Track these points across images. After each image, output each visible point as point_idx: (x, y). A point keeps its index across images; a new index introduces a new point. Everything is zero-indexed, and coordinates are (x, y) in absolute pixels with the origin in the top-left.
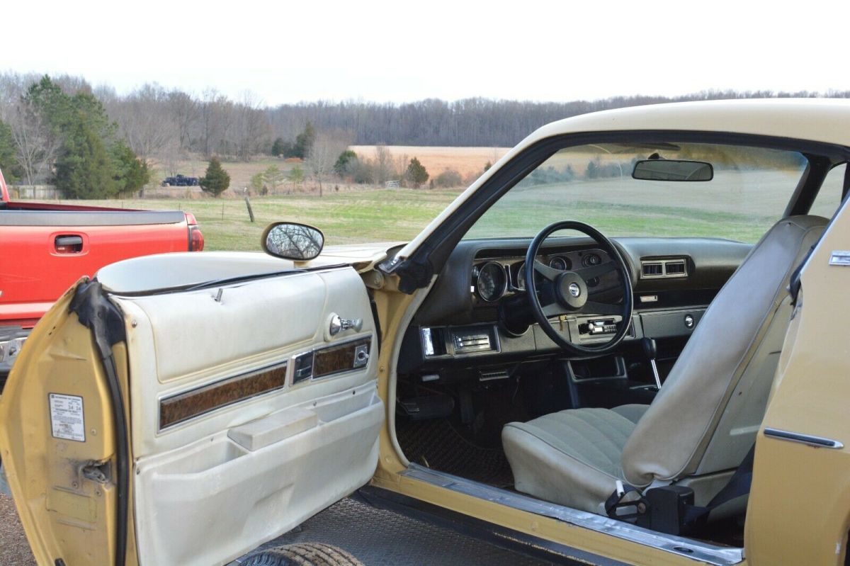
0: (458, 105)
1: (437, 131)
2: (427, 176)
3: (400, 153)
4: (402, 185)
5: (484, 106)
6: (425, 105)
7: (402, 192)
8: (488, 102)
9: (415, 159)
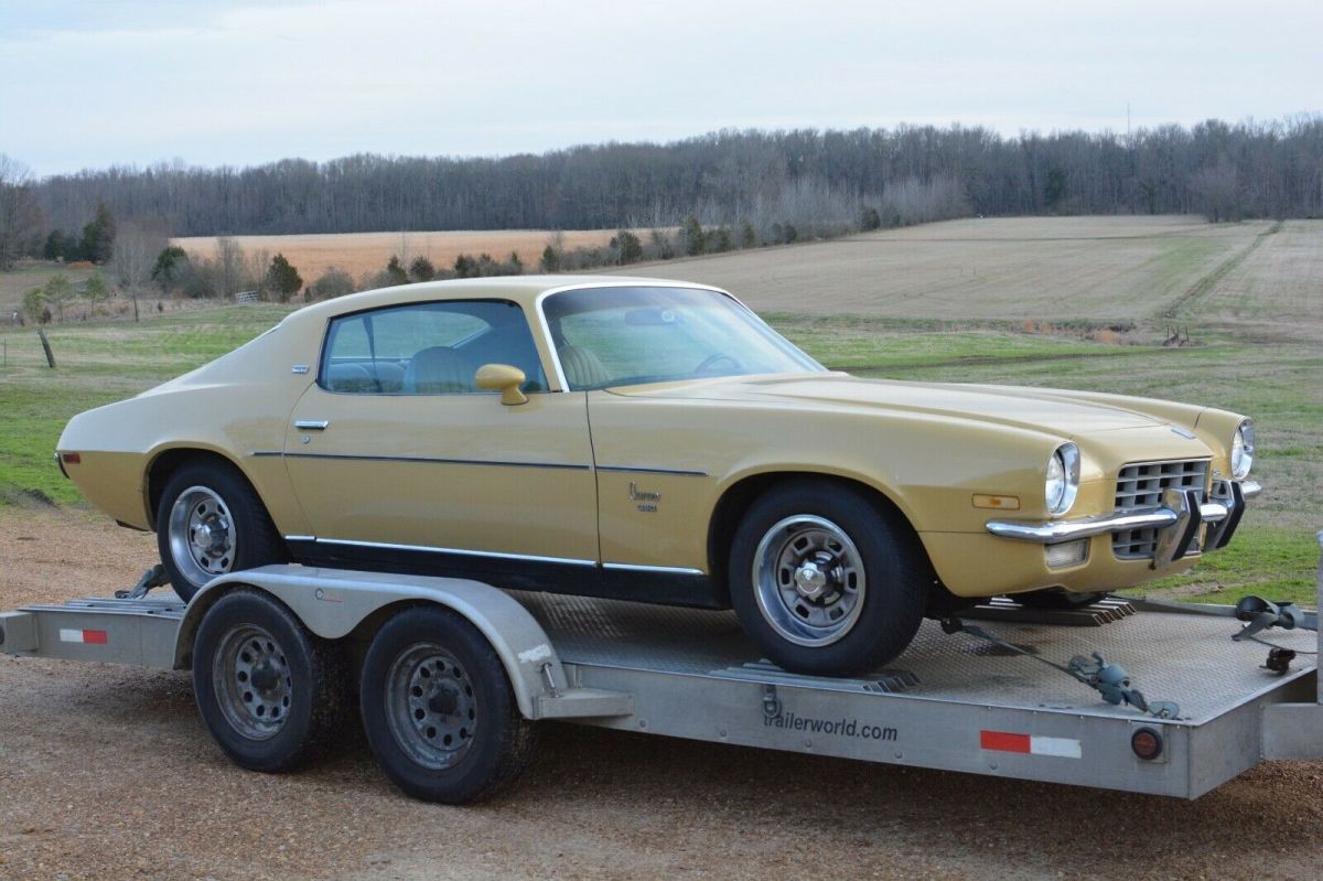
0: (333, 168)
1: (302, 210)
2: (299, 282)
3: (256, 247)
4: (261, 298)
5: (374, 168)
6: (282, 169)
7: (262, 309)
8: (380, 160)
9: (280, 255)
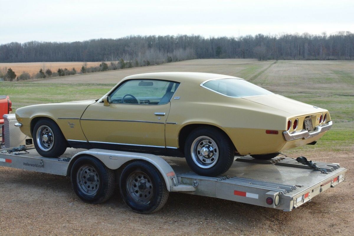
0: (25, 45)
1: (17, 56)
2: (16, 76)
3: (4, 66)
4: (5, 80)
5: (37, 45)
6: (11, 45)
7: (5, 83)
8: (38, 43)
9: (10, 68)
